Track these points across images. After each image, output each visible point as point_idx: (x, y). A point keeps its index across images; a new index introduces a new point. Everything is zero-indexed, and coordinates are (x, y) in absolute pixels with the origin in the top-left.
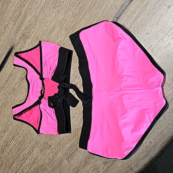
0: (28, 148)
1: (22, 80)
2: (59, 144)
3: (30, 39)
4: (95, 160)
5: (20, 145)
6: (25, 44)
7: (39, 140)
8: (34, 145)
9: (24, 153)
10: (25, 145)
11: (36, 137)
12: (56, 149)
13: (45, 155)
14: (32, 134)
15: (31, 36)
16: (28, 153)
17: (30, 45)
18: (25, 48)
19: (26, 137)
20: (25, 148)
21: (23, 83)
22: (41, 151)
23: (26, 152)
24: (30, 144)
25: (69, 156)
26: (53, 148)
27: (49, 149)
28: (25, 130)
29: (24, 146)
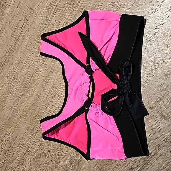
0: (17, 158)
1: (2, 66)
2: (60, 148)
3: (10, 7)
4: (115, 166)
5: (6, 154)
6: (2, 15)
7: (32, 146)
8: (25, 153)
9: (12, 165)
10: (13, 154)
11: (26, 142)
12: (56, 155)
13: (41, 166)
14: (21, 137)
15: (10, 3)
16: (18, 165)
17: (10, 16)
18: (4, 22)
19: (13, 143)
20: (13, 158)
21: (4, 70)
22: (36, 161)
23: (15, 163)
24: (19, 152)
25: (75, 164)
26: (52, 155)
27: (46, 156)
28: (11, 134)
29: (11, 155)
